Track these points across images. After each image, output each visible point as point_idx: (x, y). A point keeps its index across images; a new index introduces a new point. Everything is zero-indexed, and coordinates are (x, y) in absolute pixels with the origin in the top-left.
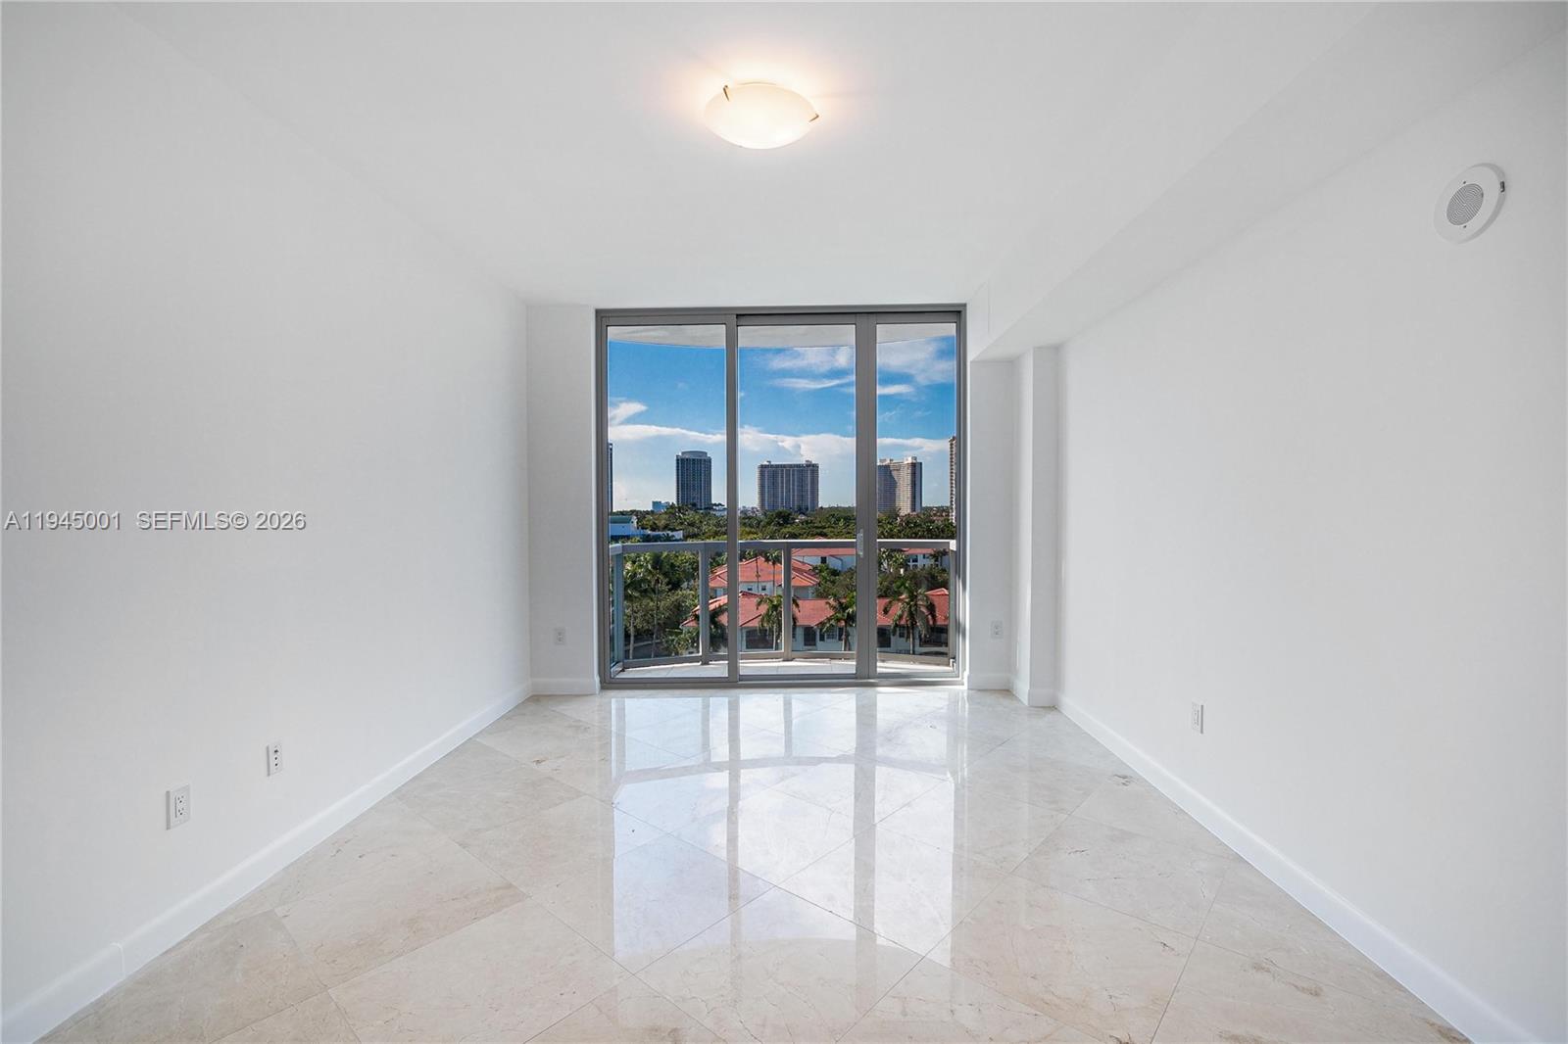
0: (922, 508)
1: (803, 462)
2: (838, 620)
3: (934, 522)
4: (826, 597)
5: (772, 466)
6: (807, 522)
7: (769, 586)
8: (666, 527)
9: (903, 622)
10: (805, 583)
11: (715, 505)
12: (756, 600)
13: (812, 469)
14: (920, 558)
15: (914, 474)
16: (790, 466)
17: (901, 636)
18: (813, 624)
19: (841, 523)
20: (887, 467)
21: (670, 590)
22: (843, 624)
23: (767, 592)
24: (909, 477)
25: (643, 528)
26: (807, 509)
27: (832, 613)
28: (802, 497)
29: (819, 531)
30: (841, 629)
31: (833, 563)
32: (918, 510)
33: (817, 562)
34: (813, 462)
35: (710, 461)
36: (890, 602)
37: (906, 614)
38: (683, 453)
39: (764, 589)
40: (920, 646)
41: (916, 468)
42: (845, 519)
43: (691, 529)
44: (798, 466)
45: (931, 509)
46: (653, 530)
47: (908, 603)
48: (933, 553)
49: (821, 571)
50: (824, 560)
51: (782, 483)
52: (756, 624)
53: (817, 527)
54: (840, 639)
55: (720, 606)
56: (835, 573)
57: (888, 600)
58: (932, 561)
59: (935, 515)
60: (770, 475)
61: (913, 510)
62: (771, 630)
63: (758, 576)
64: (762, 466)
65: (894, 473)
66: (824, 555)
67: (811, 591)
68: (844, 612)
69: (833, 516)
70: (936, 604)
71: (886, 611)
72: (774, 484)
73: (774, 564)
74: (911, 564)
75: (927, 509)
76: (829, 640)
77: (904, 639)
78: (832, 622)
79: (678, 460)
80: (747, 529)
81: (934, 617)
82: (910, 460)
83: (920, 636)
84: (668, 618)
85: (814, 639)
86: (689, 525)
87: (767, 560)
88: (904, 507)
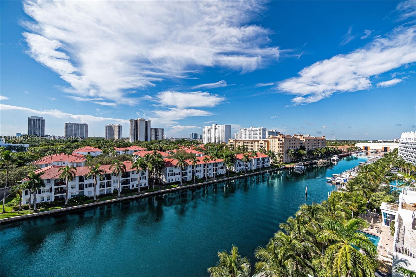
0: (121, 138)
1: (82, 123)
2: (92, 173)
3: (125, 142)
4: (88, 166)
5: (70, 124)
6: (83, 141)
7: (66, 163)
8: (21, 143)
9: (115, 171)
10: (81, 161)
11: (46, 135)
12: (58, 169)
13: (86, 125)
14: (121, 151)
15: (119, 129)
16: (78, 124)
17: (115, 175)
18: (83, 175)
19: (96, 142)
20: (111, 126)
21: (17, 167)
22: (94, 174)
23: (65, 165)
24: (118, 129)
25: (8, 143)
26: (84, 137)
27: (90, 171)
28: (82, 134)
29: (87, 144)
30: (94, 176)
31: (92, 154)
32: (120, 138)
33: (86, 154)
34: (86, 123)
35: (44, 120)
36: (111, 166)
37: (116, 169)
38: (31, 117)
39: (64, 163)
40: (121, 178)
41: (120, 127)
42: (97, 140)
43: (34, 143)
44: (81, 124)
45: (124, 138)
46: (14, 143)
47: (117, 166)
48: (125, 150)
49: (87, 157)
50: (89, 153)
51: (74, 129)
52: (58, 177)
53: (87, 143)
54: (93, 179)
55: (41, 172)
56: (93, 157)
57: (110, 165)
58: (125, 153)
59: (125, 140)
60: (69, 127)
61: (119, 138)
62: (65, 179)
63: (61, 159)
64: (66, 123)
65: (113, 128)
66: (89, 151)
67: (83, 163)
68: (95, 170)
69: (93, 139)
70: (126, 165)
71: (110, 169)
72: (71, 129)
73: (68, 155)
74: (118, 153)
75: (123, 138)
76: (89, 180)
77: (116, 177)
78: (90, 174)
79: (29, 119)
80: (59, 143)
81: (125, 169)
82: (118, 125)
83: (121, 175)
84: (15, 178)
85: (83, 180)
86: (33, 141)
87: (65, 154)
88: (116, 137)
